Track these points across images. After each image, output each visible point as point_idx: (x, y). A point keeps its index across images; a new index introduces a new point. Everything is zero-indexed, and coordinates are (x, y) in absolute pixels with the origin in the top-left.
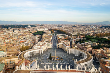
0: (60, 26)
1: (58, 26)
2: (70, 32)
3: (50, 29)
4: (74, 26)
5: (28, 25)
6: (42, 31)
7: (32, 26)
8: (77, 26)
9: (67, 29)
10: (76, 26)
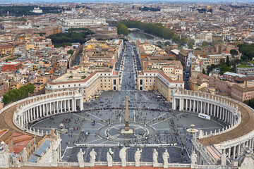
0: (152, 10)
1: (145, 9)
2: (187, 30)
3: (113, 19)
4: (203, 11)
5: (32, 7)
6: (83, 29)
7: (46, 10)
8: (216, 10)
9: (177, 21)
10: (211, 11)
